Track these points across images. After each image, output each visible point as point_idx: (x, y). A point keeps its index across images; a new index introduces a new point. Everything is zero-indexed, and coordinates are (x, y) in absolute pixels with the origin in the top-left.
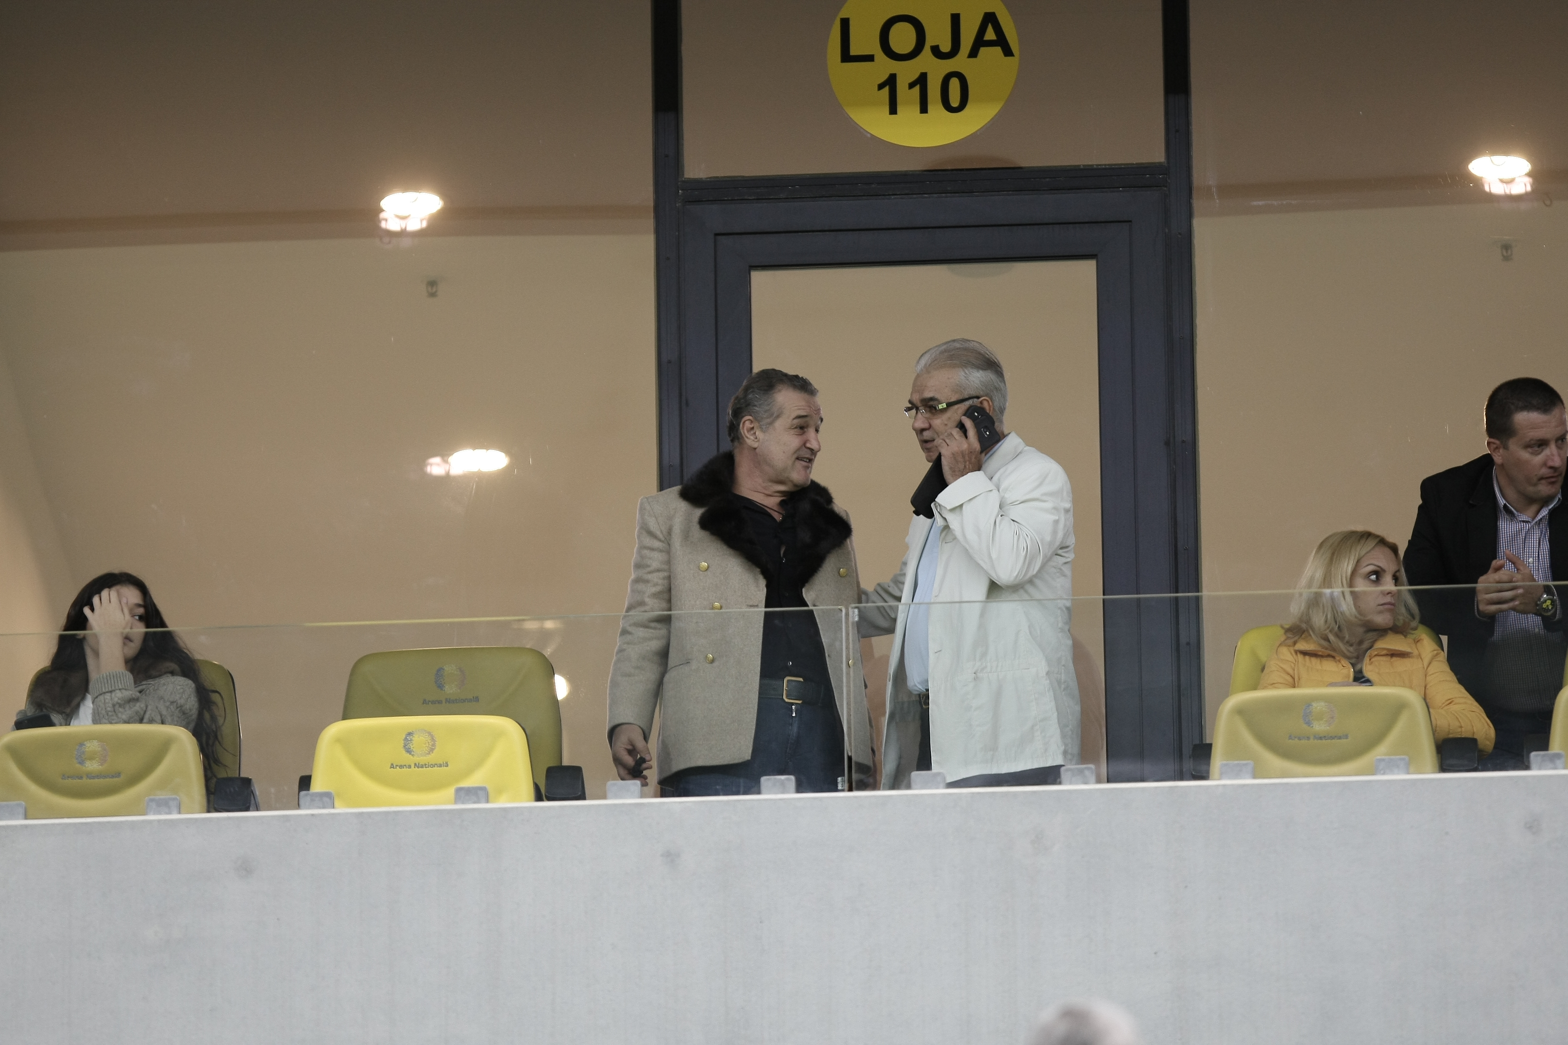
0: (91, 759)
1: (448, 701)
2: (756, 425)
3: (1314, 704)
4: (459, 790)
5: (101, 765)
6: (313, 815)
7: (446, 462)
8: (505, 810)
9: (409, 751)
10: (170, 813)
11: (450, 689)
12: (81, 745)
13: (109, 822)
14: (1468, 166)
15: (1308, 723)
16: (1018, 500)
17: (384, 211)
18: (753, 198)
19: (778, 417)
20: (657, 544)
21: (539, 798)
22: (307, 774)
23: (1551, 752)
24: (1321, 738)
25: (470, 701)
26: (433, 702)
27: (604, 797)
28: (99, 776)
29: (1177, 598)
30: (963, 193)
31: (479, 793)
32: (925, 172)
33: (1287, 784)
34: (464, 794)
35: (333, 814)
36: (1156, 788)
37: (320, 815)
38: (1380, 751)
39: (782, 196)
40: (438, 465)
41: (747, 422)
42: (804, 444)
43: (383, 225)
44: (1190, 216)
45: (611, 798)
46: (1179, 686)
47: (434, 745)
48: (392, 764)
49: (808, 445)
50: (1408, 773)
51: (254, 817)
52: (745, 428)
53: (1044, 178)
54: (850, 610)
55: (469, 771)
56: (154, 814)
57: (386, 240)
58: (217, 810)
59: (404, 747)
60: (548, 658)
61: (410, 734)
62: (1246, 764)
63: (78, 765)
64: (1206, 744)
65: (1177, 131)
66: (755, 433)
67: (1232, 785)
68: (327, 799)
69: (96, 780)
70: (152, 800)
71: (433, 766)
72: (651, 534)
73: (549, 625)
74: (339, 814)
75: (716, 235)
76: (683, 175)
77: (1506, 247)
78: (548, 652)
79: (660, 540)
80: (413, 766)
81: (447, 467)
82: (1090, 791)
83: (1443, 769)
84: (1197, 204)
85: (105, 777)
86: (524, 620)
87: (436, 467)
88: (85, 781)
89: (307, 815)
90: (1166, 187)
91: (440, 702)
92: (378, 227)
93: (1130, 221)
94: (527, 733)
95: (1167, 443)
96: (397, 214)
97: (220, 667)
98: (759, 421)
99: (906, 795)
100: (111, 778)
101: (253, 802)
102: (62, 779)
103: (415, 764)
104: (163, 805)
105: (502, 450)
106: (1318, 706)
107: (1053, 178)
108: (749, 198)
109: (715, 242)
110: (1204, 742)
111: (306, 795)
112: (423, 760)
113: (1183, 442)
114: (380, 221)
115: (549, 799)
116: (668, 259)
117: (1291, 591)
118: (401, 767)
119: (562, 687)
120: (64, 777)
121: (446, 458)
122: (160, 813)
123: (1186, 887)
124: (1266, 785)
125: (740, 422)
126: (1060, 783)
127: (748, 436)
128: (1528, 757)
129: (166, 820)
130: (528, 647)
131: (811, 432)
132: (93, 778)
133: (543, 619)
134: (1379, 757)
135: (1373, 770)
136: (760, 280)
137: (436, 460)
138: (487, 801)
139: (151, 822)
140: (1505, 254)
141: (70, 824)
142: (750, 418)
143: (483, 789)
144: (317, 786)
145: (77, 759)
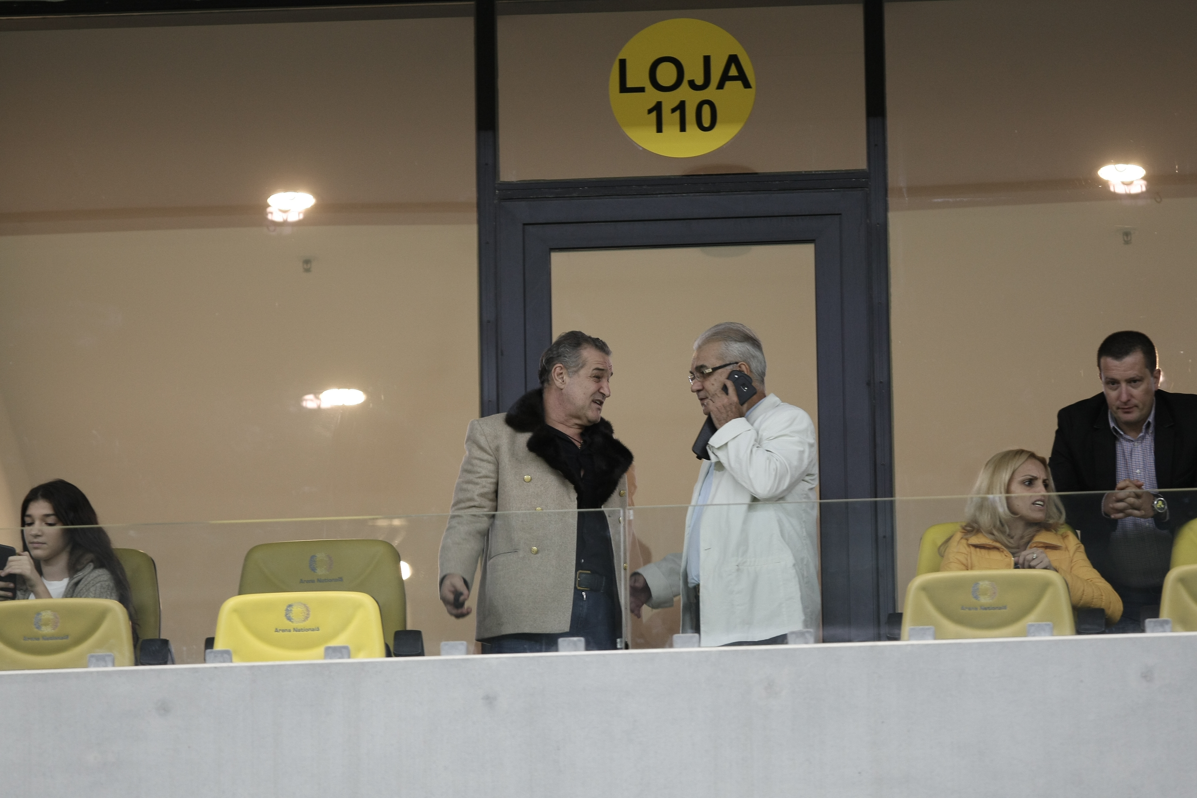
0: (46, 624)
1: (319, 581)
2: (564, 371)
3: (981, 583)
4: (327, 649)
5: (54, 629)
6: (216, 668)
7: (318, 398)
8: (363, 664)
9: (289, 619)
10: (106, 666)
11: (321, 572)
12: (38, 614)
13: (59, 673)
14: (1097, 172)
15: (976, 597)
16: (773, 436)
17: (270, 206)
18: (552, 196)
19: (582, 367)
20: (486, 457)
21: (389, 654)
22: (211, 636)
23: (1160, 619)
24: (985, 609)
25: (336, 580)
26: (308, 582)
27: (438, 654)
28: (52, 637)
29: (876, 502)
30: (713, 192)
31: (342, 651)
32: (684, 177)
33: (960, 644)
34: (332, 651)
35: (231, 667)
36: (860, 647)
37: (221, 668)
38: (1030, 619)
39: (575, 195)
40: (311, 400)
41: (557, 368)
42: (599, 390)
43: (270, 217)
44: (886, 210)
45: (444, 655)
46: (878, 568)
47: (308, 614)
48: (276, 629)
49: (602, 391)
50: (1053, 635)
51: (171, 670)
52: (556, 373)
53: (775, 181)
54: (627, 511)
55: (335, 634)
56: (94, 667)
57: (272, 228)
58: (143, 664)
59: (286, 615)
60: (395, 548)
61: (290, 606)
62: (929, 629)
63: (36, 630)
64: (898, 613)
65: (876, 145)
66: (563, 378)
67: (918, 645)
68: (227, 655)
69: (51, 641)
70: (92, 656)
71: (308, 630)
72: (481, 448)
73: (396, 522)
74: (236, 667)
75: (524, 224)
76: (499, 178)
77: (1127, 234)
78: (395, 543)
79: (489, 454)
80: (292, 630)
81: (318, 402)
82: (810, 649)
83: (1079, 632)
84: (892, 201)
85: (56, 638)
86: (377, 519)
87: (310, 402)
88: (42, 641)
89: (211, 668)
90: (867, 188)
91: (313, 581)
92: (267, 219)
93: (840, 214)
94: (380, 604)
95: (869, 384)
96: (281, 209)
97: (144, 555)
98: (567, 369)
99: (669, 653)
100: (61, 639)
101: (170, 657)
102: (24, 640)
103: (294, 629)
104: (101, 660)
105: (360, 388)
106: (984, 585)
107: (782, 181)
108: (550, 197)
109: (524, 231)
110: (897, 612)
111: (211, 652)
112: (300, 625)
113: (881, 382)
114: (267, 214)
115: (397, 655)
116: (487, 243)
117: (965, 496)
118: (283, 631)
119: (406, 570)
120: (25, 638)
121: (317, 395)
122: (98, 666)
123: (883, 722)
124: (944, 644)
125: (552, 368)
126: (787, 643)
127: (557, 379)
128: (1144, 623)
129: (103, 672)
130: (380, 539)
131: (604, 380)
132: (48, 639)
133: (392, 518)
134: (1030, 623)
135: (1025, 633)
136: (558, 260)
137: (310, 397)
138: (349, 657)
139: (91, 673)
140: (1126, 239)
141: (30, 674)
142: (561, 365)
143: (346, 648)
144: (219, 645)
145: (35, 625)
